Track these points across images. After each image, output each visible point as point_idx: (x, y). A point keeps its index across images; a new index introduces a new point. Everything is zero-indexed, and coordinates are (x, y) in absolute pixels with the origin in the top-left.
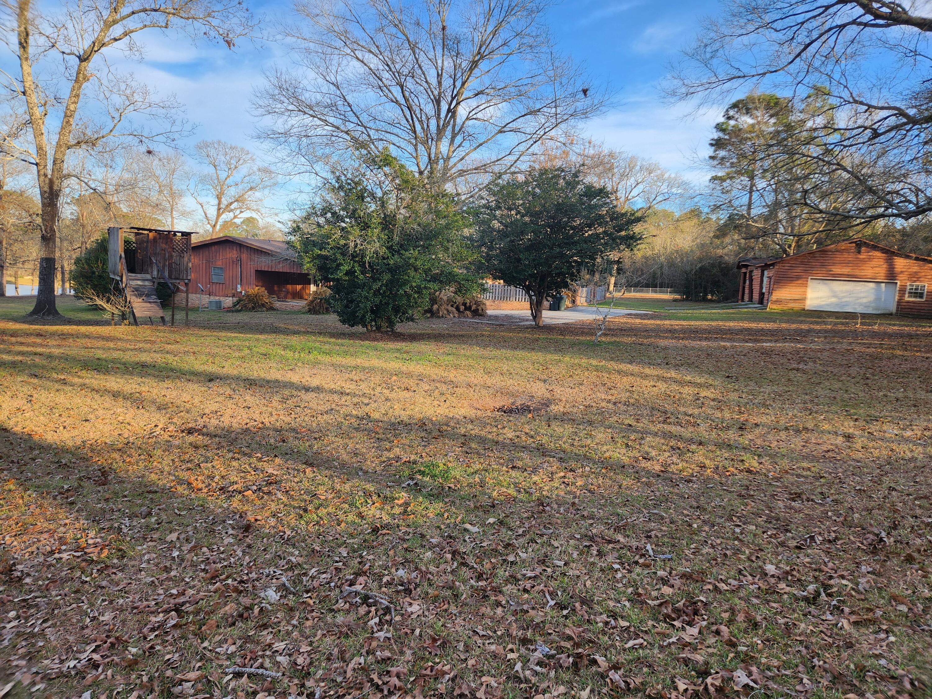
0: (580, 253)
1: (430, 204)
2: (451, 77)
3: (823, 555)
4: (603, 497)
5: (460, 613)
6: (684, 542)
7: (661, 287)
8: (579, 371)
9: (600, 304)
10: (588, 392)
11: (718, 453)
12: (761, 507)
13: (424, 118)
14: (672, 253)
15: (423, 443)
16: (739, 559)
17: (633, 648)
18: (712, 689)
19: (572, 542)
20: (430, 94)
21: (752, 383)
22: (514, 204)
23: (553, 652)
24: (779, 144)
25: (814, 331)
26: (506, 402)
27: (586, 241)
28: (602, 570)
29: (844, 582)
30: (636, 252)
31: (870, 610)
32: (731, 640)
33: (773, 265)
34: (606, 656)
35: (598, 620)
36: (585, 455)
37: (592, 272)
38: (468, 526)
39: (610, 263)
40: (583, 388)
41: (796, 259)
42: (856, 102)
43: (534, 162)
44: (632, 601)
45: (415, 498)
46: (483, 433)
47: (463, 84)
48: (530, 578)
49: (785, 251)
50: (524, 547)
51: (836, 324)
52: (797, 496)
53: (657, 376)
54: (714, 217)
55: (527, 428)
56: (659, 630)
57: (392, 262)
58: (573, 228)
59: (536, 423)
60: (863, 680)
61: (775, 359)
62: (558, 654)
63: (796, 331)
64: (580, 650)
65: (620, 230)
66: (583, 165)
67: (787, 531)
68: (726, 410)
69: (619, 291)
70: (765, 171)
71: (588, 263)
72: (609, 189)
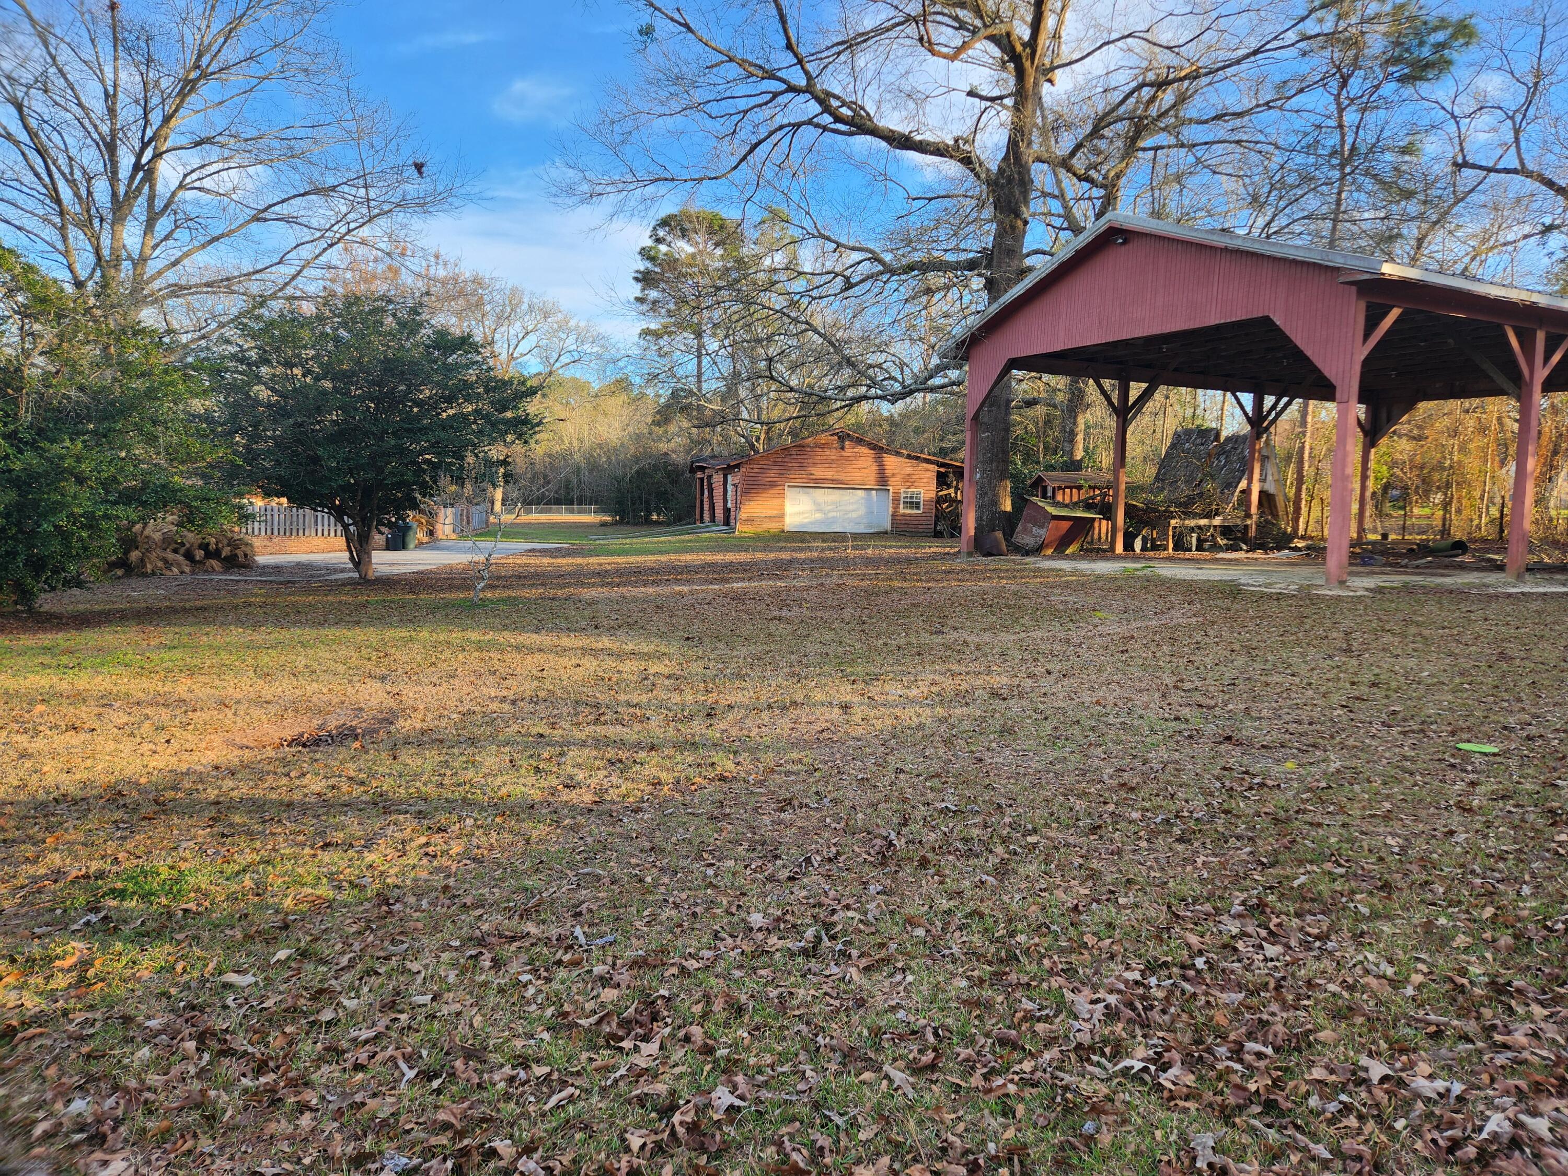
0: (434, 447)
1: (106, 348)
2: (137, 102)
3: (822, 880)
4: (499, 865)
5: (221, 1148)
6: (633, 910)
7: (580, 503)
8: (447, 654)
9: (481, 535)
10: (466, 689)
11: (679, 758)
12: (740, 830)
13: (78, 175)
14: (592, 448)
15: (119, 834)
16: (714, 916)
17: (557, 1106)
18: (681, 1131)
19: (445, 956)
20: (91, 129)
21: (721, 645)
22: (299, 356)
23: (416, 1161)
24: (730, 286)
25: (797, 560)
26: (306, 726)
27: (445, 426)
28: (501, 991)
29: (850, 914)
30: (533, 446)
31: (882, 945)
32: (706, 1045)
33: (738, 466)
34: (511, 1137)
35: (497, 1077)
36: (464, 799)
37: (460, 481)
38: (232, 977)
39: (490, 463)
40: (456, 682)
41: (767, 458)
42: (822, 236)
43: (333, 281)
44: (554, 1028)
45: (104, 946)
46: (258, 793)
47: (167, 119)
48: (366, 1042)
49: (752, 446)
50: (352, 988)
51: (823, 550)
52: (786, 804)
53: (582, 648)
54: (650, 392)
55: (351, 769)
56: (599, 1063)
57: (18, 466)
58: (417, 403)
59: (370, 757)
60: (879, 1049)
61: (751, 605)
62: (425, 1161)
63: (775, 562)
64: (466, 1142)
65: (504, 409)
66: (428, 293)
67: (776, 857)
68: (687, 689)
69: (510, 512)
70: (715, 326)
71: (450, 464)
72: (478, 338)
